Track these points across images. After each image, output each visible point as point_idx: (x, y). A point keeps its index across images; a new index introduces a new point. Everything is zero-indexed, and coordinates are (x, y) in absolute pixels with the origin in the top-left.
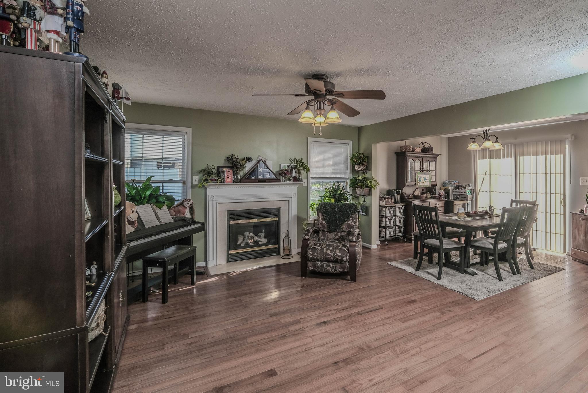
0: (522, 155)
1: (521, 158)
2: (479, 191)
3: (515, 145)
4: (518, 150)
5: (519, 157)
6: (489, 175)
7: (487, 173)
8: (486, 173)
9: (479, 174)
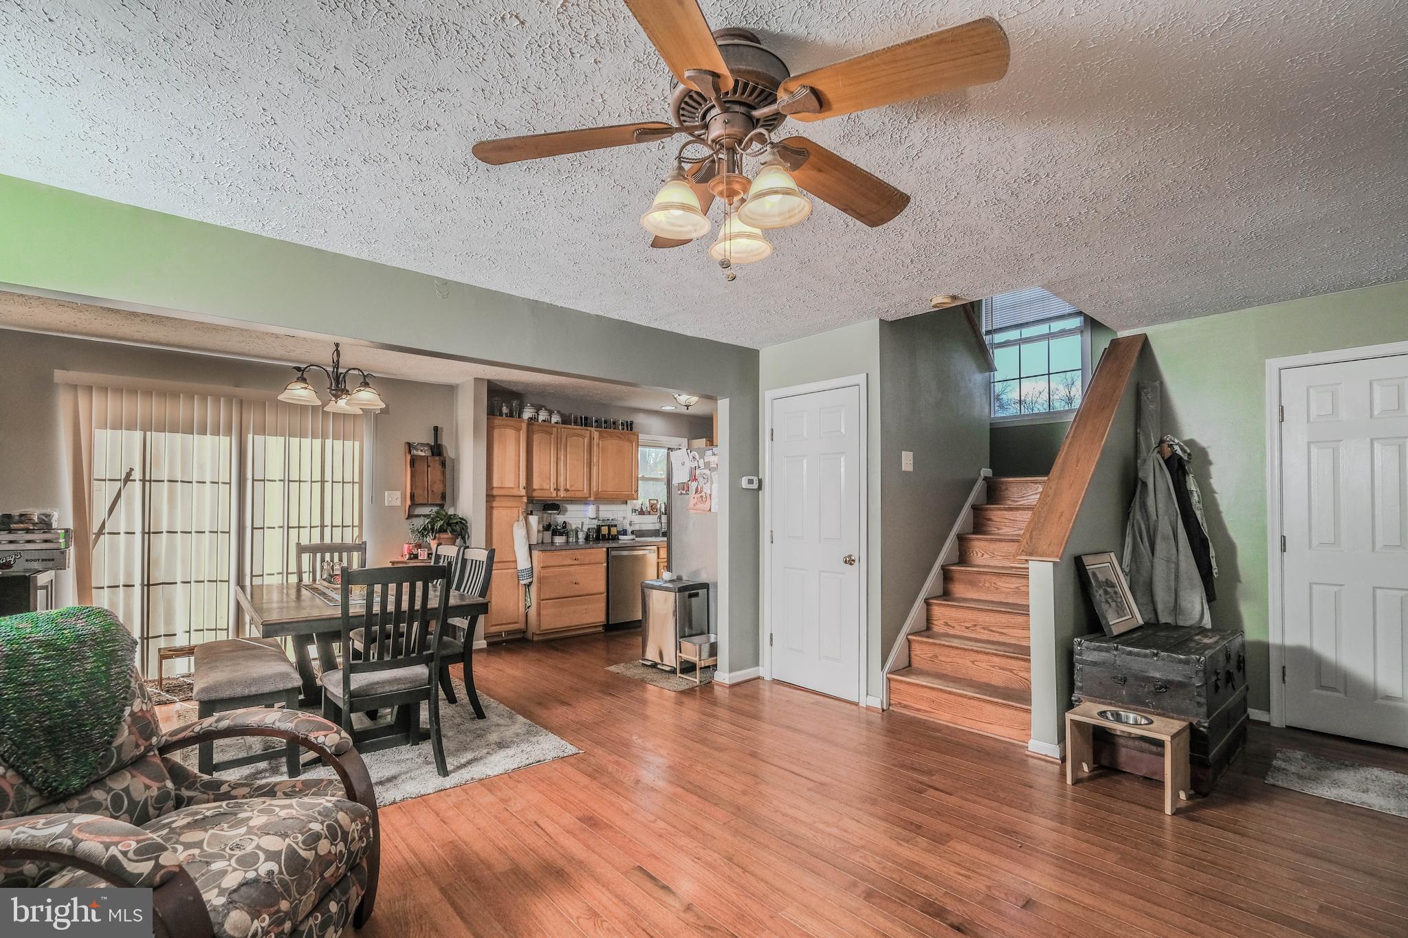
0: (262, 430)
1: (259, 439)
2: (101, 532)
3: (241, 402)
4: (251, 418)
5: (250, 437)
6: (144, 481)
7: (137, 475)
8: (129, 474)
9: (97, 474)
